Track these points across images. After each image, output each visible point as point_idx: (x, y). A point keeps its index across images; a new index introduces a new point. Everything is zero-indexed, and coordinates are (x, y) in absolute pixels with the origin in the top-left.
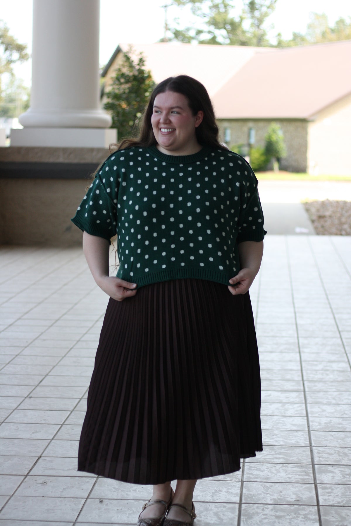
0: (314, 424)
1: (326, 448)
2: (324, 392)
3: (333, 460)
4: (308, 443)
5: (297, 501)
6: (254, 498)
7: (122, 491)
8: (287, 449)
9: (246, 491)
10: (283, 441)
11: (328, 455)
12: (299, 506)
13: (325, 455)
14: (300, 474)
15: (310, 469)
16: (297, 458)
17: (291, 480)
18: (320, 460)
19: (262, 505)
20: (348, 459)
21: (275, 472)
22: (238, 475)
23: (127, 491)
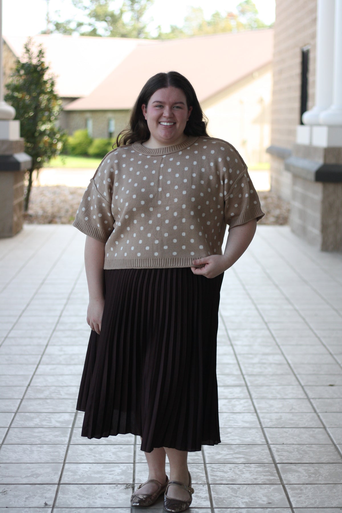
0: (266, 420)
1: (284, 446)
2: (267, 386)
3: (294, 458)
4: (264, 440)
5: (269, 503)
6: (225, 501)
7: (87, 498)
8: (245, 448)
9: (215, 494)
10: (238, 439)
11: (288, 453)
12: (272, 509)
13: (284, 453)
14: (264, 474)
15: (273, 469)
16: (257, 457)
17: (257, 481)
18: (281, 459)
19: (234, 509)
20: (309, 456)
21: (239, 473)
22: (202, 478)
23: (93, 499)
